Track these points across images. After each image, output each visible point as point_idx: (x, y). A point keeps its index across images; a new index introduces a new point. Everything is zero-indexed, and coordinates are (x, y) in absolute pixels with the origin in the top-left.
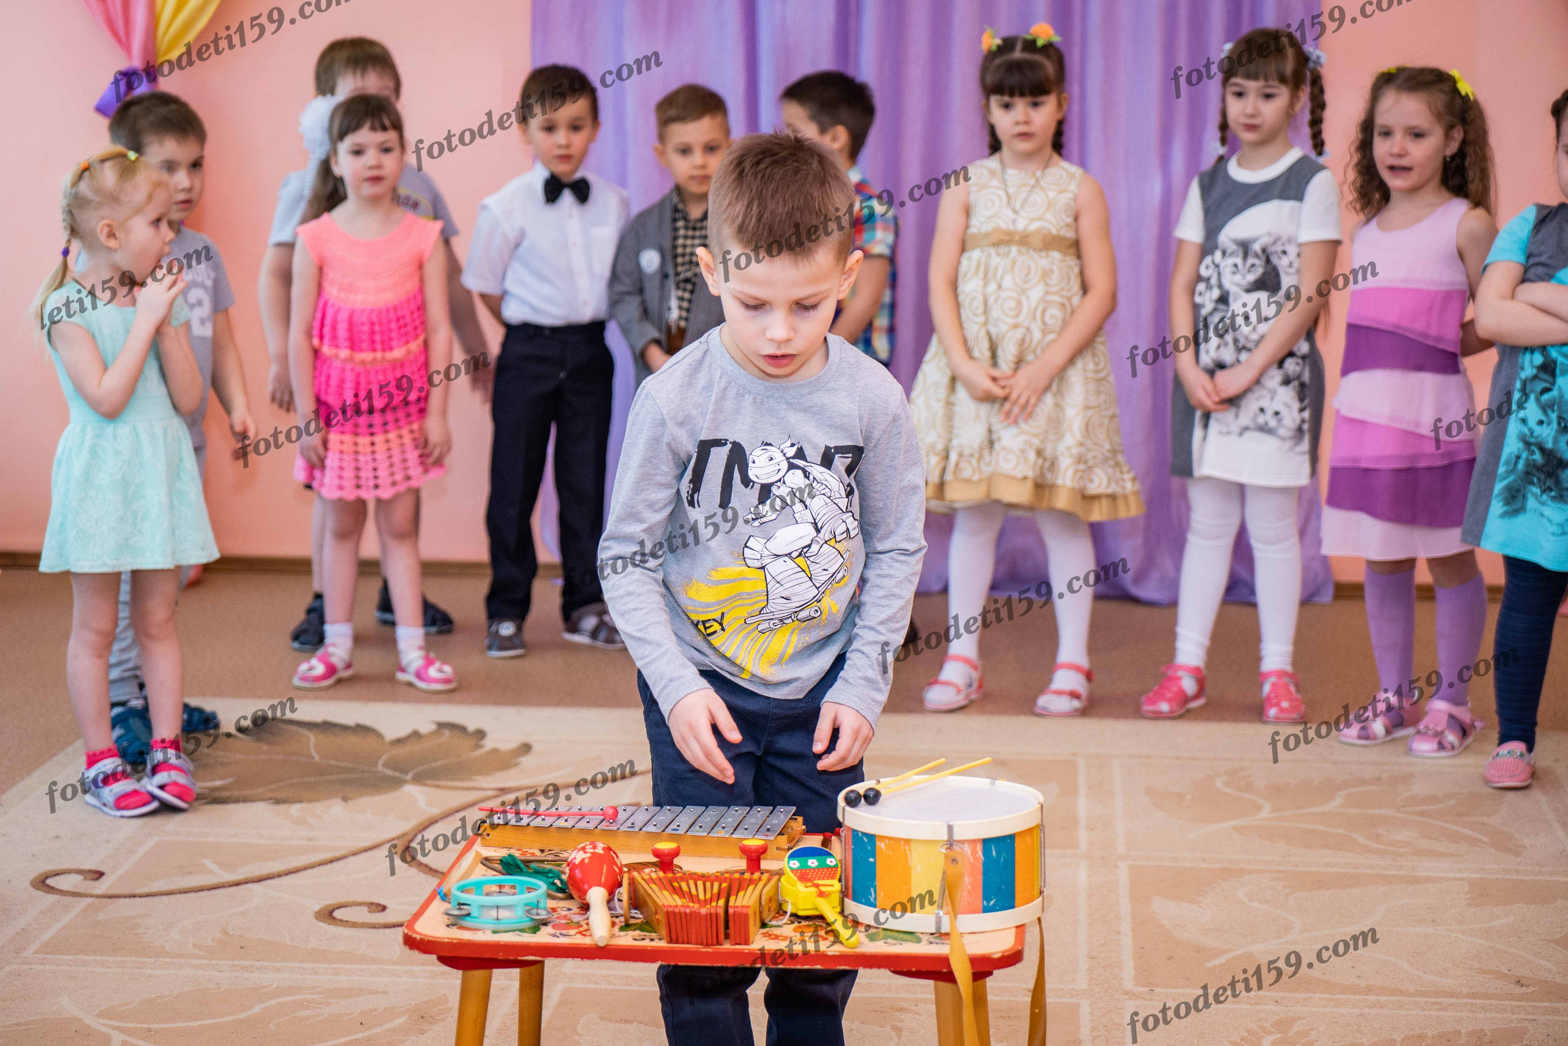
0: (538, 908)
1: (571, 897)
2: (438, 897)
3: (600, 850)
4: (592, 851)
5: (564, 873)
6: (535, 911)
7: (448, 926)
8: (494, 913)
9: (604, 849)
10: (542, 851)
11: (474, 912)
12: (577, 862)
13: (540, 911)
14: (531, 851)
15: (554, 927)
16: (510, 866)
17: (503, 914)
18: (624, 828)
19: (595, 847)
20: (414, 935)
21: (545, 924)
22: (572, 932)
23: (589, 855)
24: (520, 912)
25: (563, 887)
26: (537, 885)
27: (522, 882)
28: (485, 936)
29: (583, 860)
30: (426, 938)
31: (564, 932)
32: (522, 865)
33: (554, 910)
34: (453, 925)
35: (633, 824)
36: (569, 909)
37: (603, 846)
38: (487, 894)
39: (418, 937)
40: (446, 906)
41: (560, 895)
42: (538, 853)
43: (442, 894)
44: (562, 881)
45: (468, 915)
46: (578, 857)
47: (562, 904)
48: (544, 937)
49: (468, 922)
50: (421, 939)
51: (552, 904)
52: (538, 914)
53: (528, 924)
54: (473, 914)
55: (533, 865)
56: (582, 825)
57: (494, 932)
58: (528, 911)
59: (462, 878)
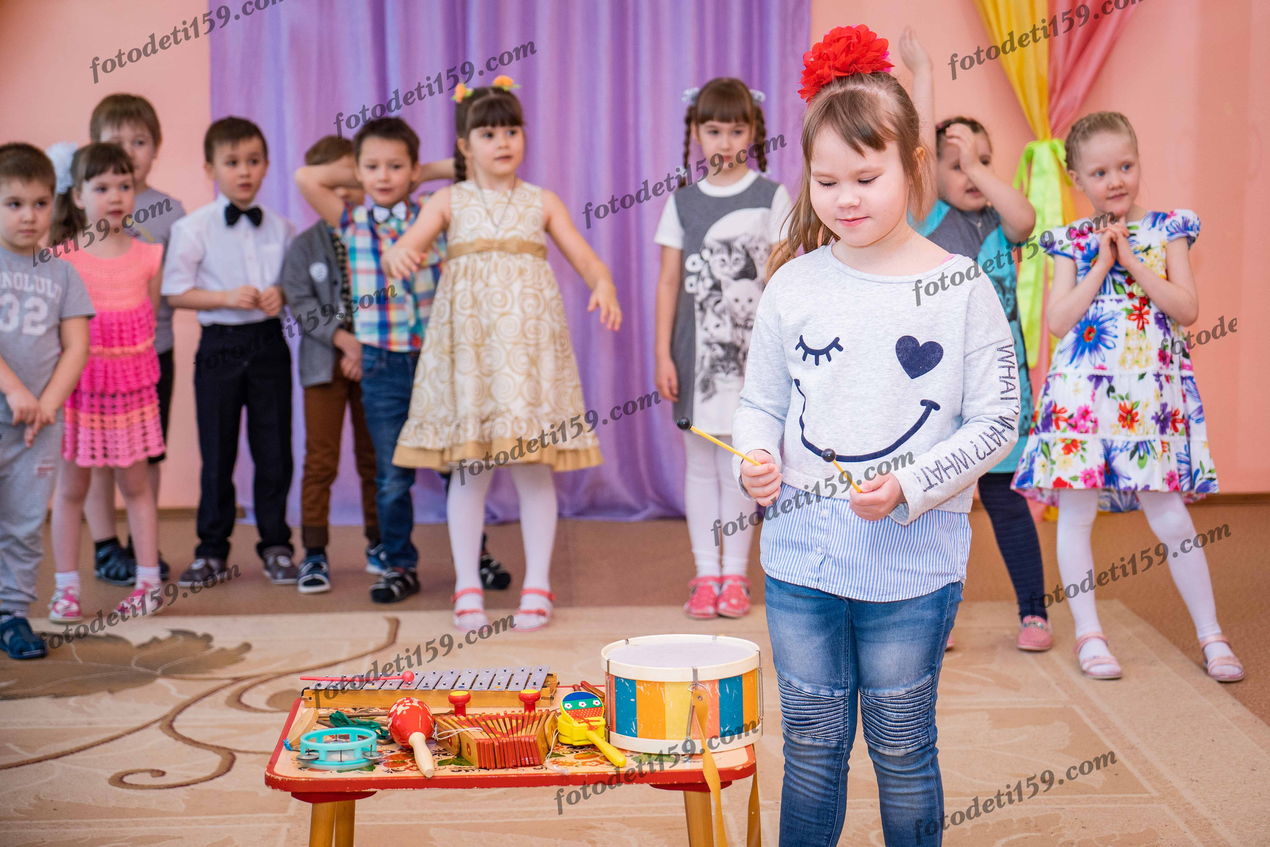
0: (371, 751)
1: (392, 742)
2: (284, 747)
3: (415, 704)
4: (410, 704)
5: (386, 726)
6: (369, 754)
7: (300, 769)
8: (337, 757)
9: (419, 703)
10: (355, 709)
11: (322, 757)
12: (398, 713)
13: (373, 753)
14: (346, 710)
15: (385, 765)
16: (338, 720)
17: (344, 757)
18: (421, 687)
19: (411, 702)
20: (277, 777)
21: (378, 764)
22: (402, 768)
23: (407, 708)
24: (359, 754)
25: (383, 735)
26: (368, 733)
27: (354, 732)
28: (332, 775)
29: (403, 711)
30: (287, 779)
31: (395, 768)
32: (348, 720)
33: (380, 752)
34: (304, 768)
35: (427, 684)
36: (392, 752)
37: (417, 700)
38: (325, 742)
39: (280, 778)
40: (295, 754)
41: (382, 741)
42: (353, 711)
43: (288, 746)
44: (382, 731)
45: (317, 759)
46: (400, 709)
47: (384, 748)
48: (380, 772)
49: (316, 765)
50: (282, 780)
51: (379, 748)
52: (371, 756)
53: (365, 764)
54: (320, 759)
55: (356, 719)
56: (386, 686)
57: (340, 771)
58: (363, 754)
59: (304, 732)
